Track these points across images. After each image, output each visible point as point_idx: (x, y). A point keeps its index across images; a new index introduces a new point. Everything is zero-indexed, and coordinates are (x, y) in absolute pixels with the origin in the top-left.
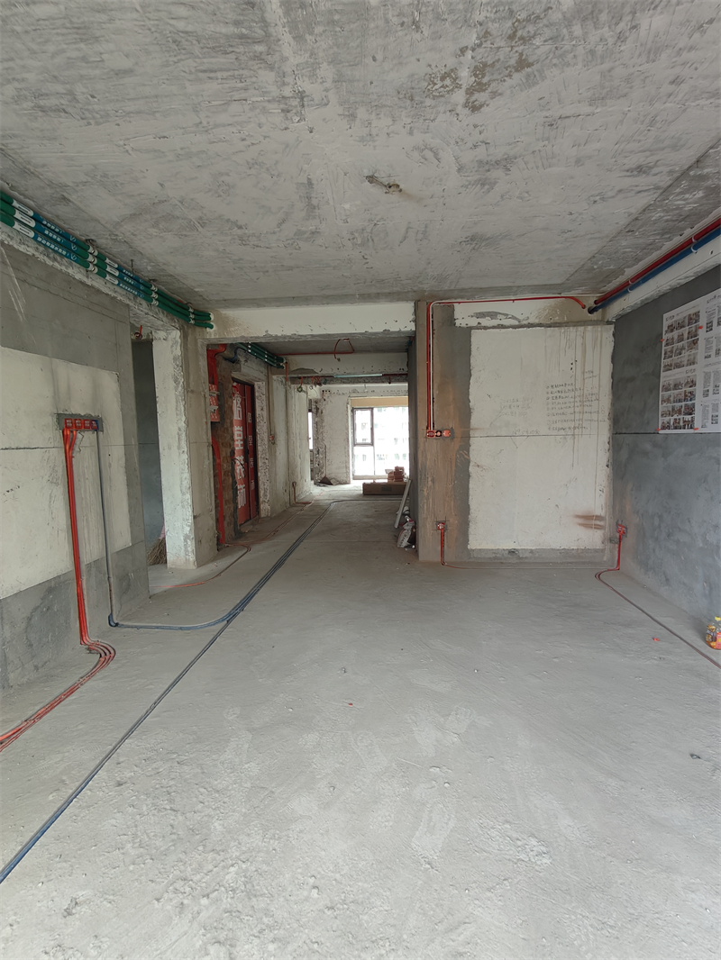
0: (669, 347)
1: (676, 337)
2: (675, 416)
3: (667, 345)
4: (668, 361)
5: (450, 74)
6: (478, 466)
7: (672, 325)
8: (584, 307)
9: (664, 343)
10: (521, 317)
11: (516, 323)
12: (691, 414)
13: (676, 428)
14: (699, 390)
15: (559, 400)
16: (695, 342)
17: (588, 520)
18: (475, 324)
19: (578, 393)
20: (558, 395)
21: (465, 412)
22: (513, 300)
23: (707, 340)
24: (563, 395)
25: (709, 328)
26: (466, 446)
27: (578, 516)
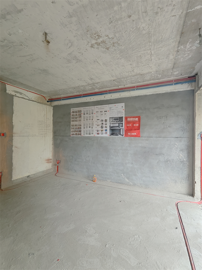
0: (73, 116)
1: (75, 114)
2: (76, 132)
3: (72, 116)
4: (73, 119)
5: (99, 36)
6: (16, 147)
7: (74, 111)
8: (46, 100)
9: (71, 115)
10: (30, 97)
11: (28, 99)
12: (80, 132)
13: (76, 135)
14: (82, 127)
15: (41, 126)
16: (81, 117)
17: (48, 161)
18: (14, 94)
19: (45, 124)
20: (41, 124)
21: (11, 127)
22: (28, 91)
23: (84, 117)
24: (42, 124)
25: (84, 114)
26: (12, 140)
27: (46, 160)
